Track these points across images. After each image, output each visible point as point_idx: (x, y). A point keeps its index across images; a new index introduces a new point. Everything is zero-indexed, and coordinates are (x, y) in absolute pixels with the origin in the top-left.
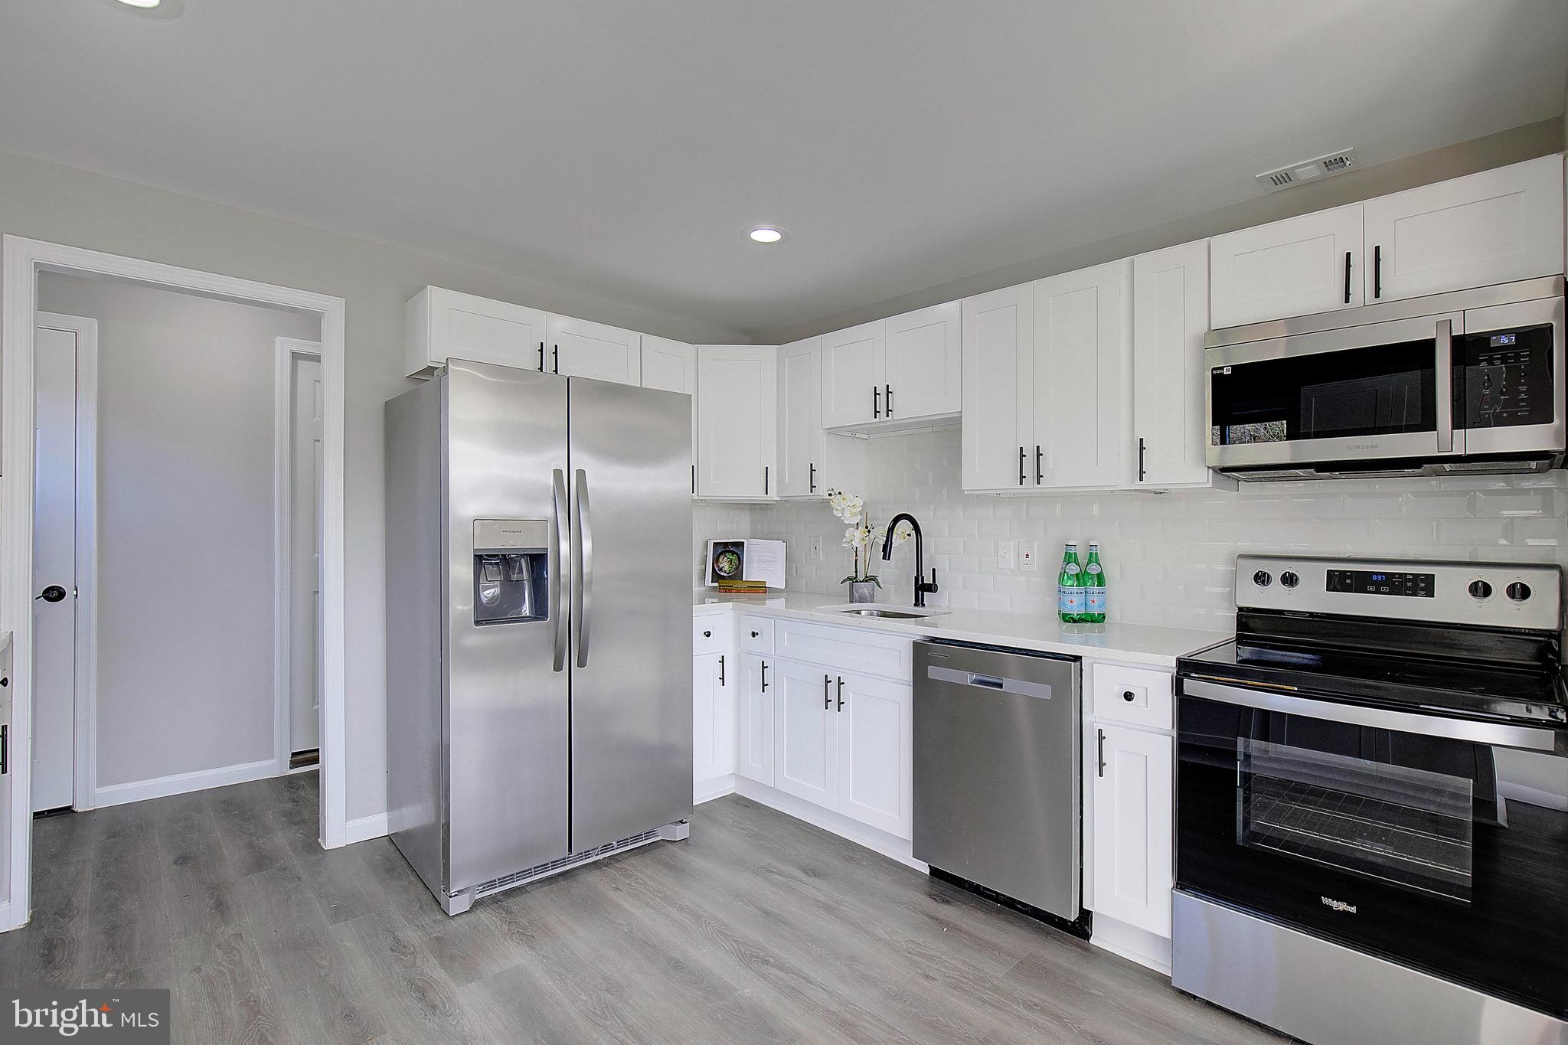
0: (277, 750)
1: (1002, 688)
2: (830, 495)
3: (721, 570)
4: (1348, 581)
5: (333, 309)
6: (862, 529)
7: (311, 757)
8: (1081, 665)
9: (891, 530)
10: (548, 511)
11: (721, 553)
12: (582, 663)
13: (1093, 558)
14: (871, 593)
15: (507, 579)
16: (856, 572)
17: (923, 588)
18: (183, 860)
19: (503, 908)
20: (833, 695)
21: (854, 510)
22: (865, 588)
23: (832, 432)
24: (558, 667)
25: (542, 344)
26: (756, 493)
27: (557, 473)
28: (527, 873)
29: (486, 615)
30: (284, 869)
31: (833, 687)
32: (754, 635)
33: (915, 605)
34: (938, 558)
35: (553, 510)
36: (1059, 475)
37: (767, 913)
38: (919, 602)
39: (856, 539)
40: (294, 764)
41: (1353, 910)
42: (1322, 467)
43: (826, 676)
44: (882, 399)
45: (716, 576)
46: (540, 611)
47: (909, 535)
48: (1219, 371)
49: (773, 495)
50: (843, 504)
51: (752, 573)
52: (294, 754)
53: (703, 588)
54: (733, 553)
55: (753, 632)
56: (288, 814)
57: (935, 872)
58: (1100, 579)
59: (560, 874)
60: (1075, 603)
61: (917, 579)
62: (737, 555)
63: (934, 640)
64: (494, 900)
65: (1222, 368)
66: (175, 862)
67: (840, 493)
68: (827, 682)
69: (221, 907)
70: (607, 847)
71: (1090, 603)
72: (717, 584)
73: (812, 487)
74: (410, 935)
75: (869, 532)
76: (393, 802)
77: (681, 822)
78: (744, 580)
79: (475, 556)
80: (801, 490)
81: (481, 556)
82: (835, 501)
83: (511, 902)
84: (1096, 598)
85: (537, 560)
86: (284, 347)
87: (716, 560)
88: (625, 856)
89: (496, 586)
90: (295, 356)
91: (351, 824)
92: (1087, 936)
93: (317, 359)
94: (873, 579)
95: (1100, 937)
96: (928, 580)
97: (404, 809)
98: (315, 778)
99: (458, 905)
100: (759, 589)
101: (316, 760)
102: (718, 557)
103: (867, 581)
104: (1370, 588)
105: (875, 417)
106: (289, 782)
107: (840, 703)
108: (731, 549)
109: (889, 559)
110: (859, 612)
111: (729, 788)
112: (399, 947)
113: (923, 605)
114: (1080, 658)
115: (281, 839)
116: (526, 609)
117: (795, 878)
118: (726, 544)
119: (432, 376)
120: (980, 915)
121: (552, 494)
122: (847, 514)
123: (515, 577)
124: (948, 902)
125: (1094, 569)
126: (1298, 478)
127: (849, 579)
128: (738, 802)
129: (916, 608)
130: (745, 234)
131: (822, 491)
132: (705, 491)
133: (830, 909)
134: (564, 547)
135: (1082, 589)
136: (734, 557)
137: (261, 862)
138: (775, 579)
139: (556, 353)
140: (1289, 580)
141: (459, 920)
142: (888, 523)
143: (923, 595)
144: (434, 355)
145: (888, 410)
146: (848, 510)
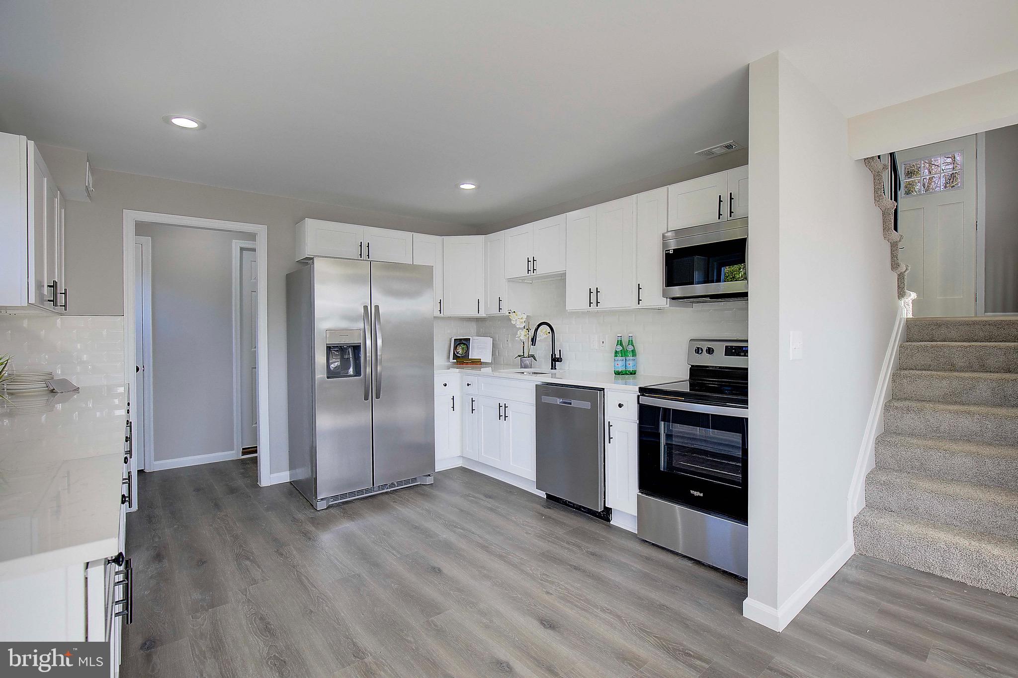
0: (235, 447)
1: (571, 404)
2: (509, 313)
3: (458, 353)
4: (733, 351)
5: (261, 230)
6: (525, 330)
7: (254, 450)
8: (604, 392)
9: (536, 330)
10: (361, 325)
11: (458, 344)
12: (378, 397)
13: (631, 342)
14: (531, 363)
15: (342, 358)
16: (523, 353)
17: (555, 360)
18: (198, 490)
19: (341, 508)
20: (502, 413)
21: (522, 321)
22: (527, 361)
23: (511, 280)
24: (366, 398)
25: (361, 242)
26: (473, 313)
27: (366, 307)
28: (352, 494)
29: (331, 374)
30: (244, 493)
31: (502, 409)
32: (468, 385)
33: (552, 369)
34: (564, 344)
35: (363, 325)
36: (607, 302)
37: (462, 511)
38: (553, 367)
39: (522, 336)
40: (244, 454)
41: (702, 495)
42: (713, 297)
43: (499, 404)
44: (531, 263)
45: (455, 357)
46: (357, 373)
47: (549, 333)
48: (668, 252)
49: (482, 314)
50: (517, 317)
51: (472, 355)
52: (243, 449)
53: (449, 363)
54: (464, 344)
55: (468, 384)
56: (242, 474)
57: (549, 497)
58: (634, 352)
59: (370, 496)
60: (619, 366)
61: (552, 355)
62: (466, 345)
63: (548, 384)
64: (338, 505)
65: (669, 250)
66: (194, 491)
67: (514, 312)
68: (500, 406)
69: (217, 506)
70: (392, 485)
71: (627, 365)
72: (455, 361)
73: (500, 309)
74: (300, 516)
75: (529, 331)
76: (292, 466)
77: (429, 475)
78: (470, 358)
79: (327, 347)
80: (494, 311)
81: (330, 347)
82: (512, 316)
83: (345, 506)
84: (631, 362)
85: (356, 348)
86: (236, 245)
87: (455, 348)
88: (401, 490)
89: (338, 362)
90: (242, 249)
91: (272, 476)
92: (609, 521)
93: (254, 250)
94: (533, 356)
95: (615, 521)
96: (558, 356)
97: (297, 470)
98: (255, 461)
99: (321, 506)
100: (477, 363)
101: (256, 452)
102: (457, 347)
103: (529, 357)
104: (742, 354)
105: (528, 273)
106: (243, 461)
107: (505, 417)
108: (463, 342)
109: (535, 345)
110: (523, 373)
111: (459, 463)
112: (295, 520)
113: (555, 369)
114: (604, 389)
115: (240, 482)
116: (351, 371)
117: (480, 499)
118: (461, 340)
119: (308, 262)
120: (563, 513)
121: (363, 317)
122: (518, 323)
123: (346, 357)
124: (550, 508)
125: (630, 348)
126: (706, 302)
127: (519, 356)
128: (463, 470)
129: (552, 370)
130: (457, 186)
131: (505, 311)
132: (447, 313)
133: (491, 510)
134: (368, 342)
135: (624, 358)
136: (465, 346)
137: (232, 491)
138: (486, 357)
139: (368, 246)
140: (710, 351)
141: (322, 512)
142: (536, 326)
143: (555, 364)
144: (308, 253)
145: (534, 270)
146: (518, 321)
